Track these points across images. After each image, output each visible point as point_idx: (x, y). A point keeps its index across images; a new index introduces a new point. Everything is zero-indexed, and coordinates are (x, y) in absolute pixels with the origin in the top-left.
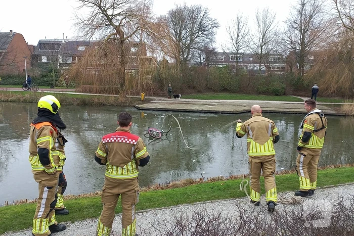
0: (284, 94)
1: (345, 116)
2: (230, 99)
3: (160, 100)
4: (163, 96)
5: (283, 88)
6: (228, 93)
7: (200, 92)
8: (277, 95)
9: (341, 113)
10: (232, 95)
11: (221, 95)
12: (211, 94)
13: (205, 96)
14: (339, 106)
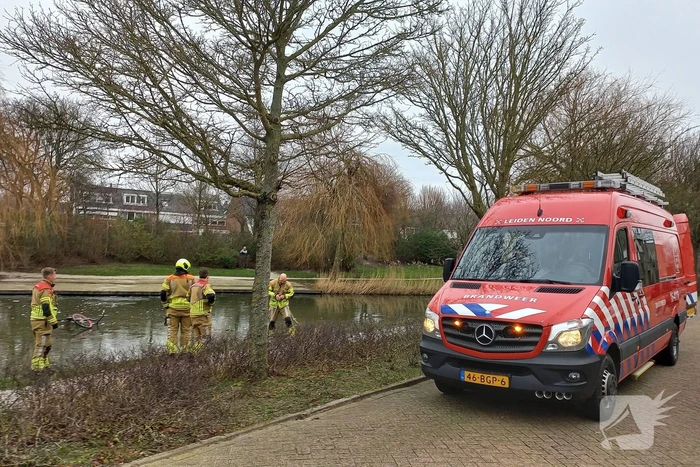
0: (238, 266)
1: (321, 294)
2: (153, 275)
3: (19, 277)
4: (20, 269)
5: (235, 257)
6: (147, 265)
7: (93, 262)
8: (227, 267)
9: (316, 290)
10: (155, 267)
11: (135, 267)
12: (115, 266)
13: (107, 271)
14: (313, 281)
